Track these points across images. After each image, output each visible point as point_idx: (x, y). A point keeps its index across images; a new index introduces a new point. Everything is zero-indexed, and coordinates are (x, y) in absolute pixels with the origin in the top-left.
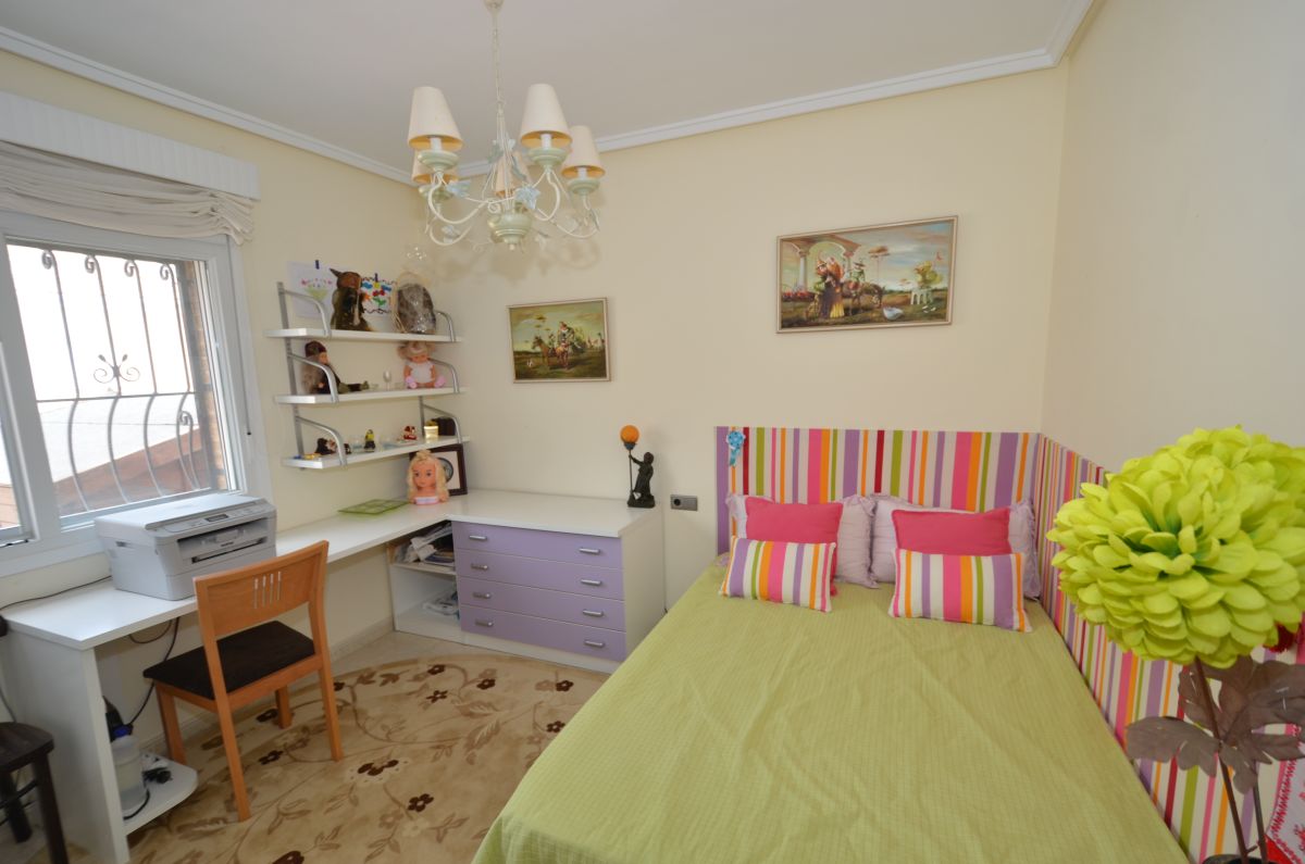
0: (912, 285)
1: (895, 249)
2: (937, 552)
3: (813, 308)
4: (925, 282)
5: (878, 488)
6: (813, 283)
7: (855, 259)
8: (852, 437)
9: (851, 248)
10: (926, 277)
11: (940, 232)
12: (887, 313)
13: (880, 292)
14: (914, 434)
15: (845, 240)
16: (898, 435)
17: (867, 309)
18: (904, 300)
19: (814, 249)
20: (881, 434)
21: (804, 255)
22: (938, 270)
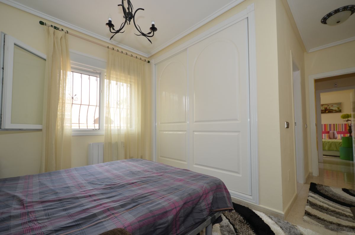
0: (337, 109)
1: (334, 106)
2: (342, 134)
3: (324, 111)
4: (338, 109)
5: (334, 130)
6: (323, 109)
7: (329, 106)
8: (330, 125)
9: (328, 106)
10: (338, 108)
11: (340, 104)
12: (334, 112)
13: (333, 110)
14: (339, 124)
15: (328, 105)
16: (336, 124)
17: (331, 111)
18: (336, 110)
19: (323, 106)
20: (334, 124)
21: (322, 106)
22: (340, 107)
